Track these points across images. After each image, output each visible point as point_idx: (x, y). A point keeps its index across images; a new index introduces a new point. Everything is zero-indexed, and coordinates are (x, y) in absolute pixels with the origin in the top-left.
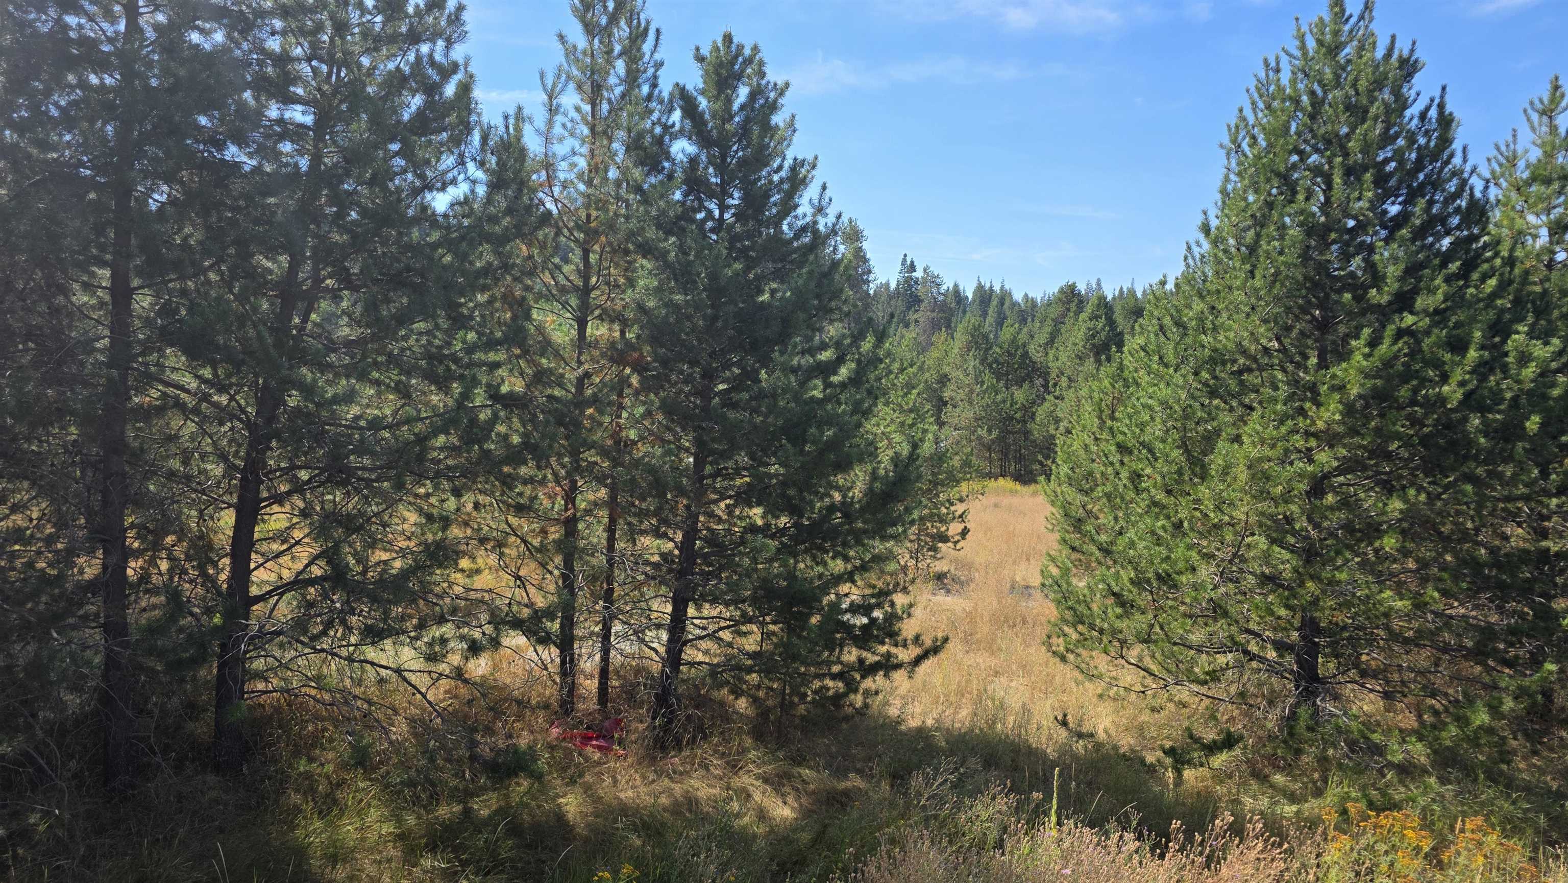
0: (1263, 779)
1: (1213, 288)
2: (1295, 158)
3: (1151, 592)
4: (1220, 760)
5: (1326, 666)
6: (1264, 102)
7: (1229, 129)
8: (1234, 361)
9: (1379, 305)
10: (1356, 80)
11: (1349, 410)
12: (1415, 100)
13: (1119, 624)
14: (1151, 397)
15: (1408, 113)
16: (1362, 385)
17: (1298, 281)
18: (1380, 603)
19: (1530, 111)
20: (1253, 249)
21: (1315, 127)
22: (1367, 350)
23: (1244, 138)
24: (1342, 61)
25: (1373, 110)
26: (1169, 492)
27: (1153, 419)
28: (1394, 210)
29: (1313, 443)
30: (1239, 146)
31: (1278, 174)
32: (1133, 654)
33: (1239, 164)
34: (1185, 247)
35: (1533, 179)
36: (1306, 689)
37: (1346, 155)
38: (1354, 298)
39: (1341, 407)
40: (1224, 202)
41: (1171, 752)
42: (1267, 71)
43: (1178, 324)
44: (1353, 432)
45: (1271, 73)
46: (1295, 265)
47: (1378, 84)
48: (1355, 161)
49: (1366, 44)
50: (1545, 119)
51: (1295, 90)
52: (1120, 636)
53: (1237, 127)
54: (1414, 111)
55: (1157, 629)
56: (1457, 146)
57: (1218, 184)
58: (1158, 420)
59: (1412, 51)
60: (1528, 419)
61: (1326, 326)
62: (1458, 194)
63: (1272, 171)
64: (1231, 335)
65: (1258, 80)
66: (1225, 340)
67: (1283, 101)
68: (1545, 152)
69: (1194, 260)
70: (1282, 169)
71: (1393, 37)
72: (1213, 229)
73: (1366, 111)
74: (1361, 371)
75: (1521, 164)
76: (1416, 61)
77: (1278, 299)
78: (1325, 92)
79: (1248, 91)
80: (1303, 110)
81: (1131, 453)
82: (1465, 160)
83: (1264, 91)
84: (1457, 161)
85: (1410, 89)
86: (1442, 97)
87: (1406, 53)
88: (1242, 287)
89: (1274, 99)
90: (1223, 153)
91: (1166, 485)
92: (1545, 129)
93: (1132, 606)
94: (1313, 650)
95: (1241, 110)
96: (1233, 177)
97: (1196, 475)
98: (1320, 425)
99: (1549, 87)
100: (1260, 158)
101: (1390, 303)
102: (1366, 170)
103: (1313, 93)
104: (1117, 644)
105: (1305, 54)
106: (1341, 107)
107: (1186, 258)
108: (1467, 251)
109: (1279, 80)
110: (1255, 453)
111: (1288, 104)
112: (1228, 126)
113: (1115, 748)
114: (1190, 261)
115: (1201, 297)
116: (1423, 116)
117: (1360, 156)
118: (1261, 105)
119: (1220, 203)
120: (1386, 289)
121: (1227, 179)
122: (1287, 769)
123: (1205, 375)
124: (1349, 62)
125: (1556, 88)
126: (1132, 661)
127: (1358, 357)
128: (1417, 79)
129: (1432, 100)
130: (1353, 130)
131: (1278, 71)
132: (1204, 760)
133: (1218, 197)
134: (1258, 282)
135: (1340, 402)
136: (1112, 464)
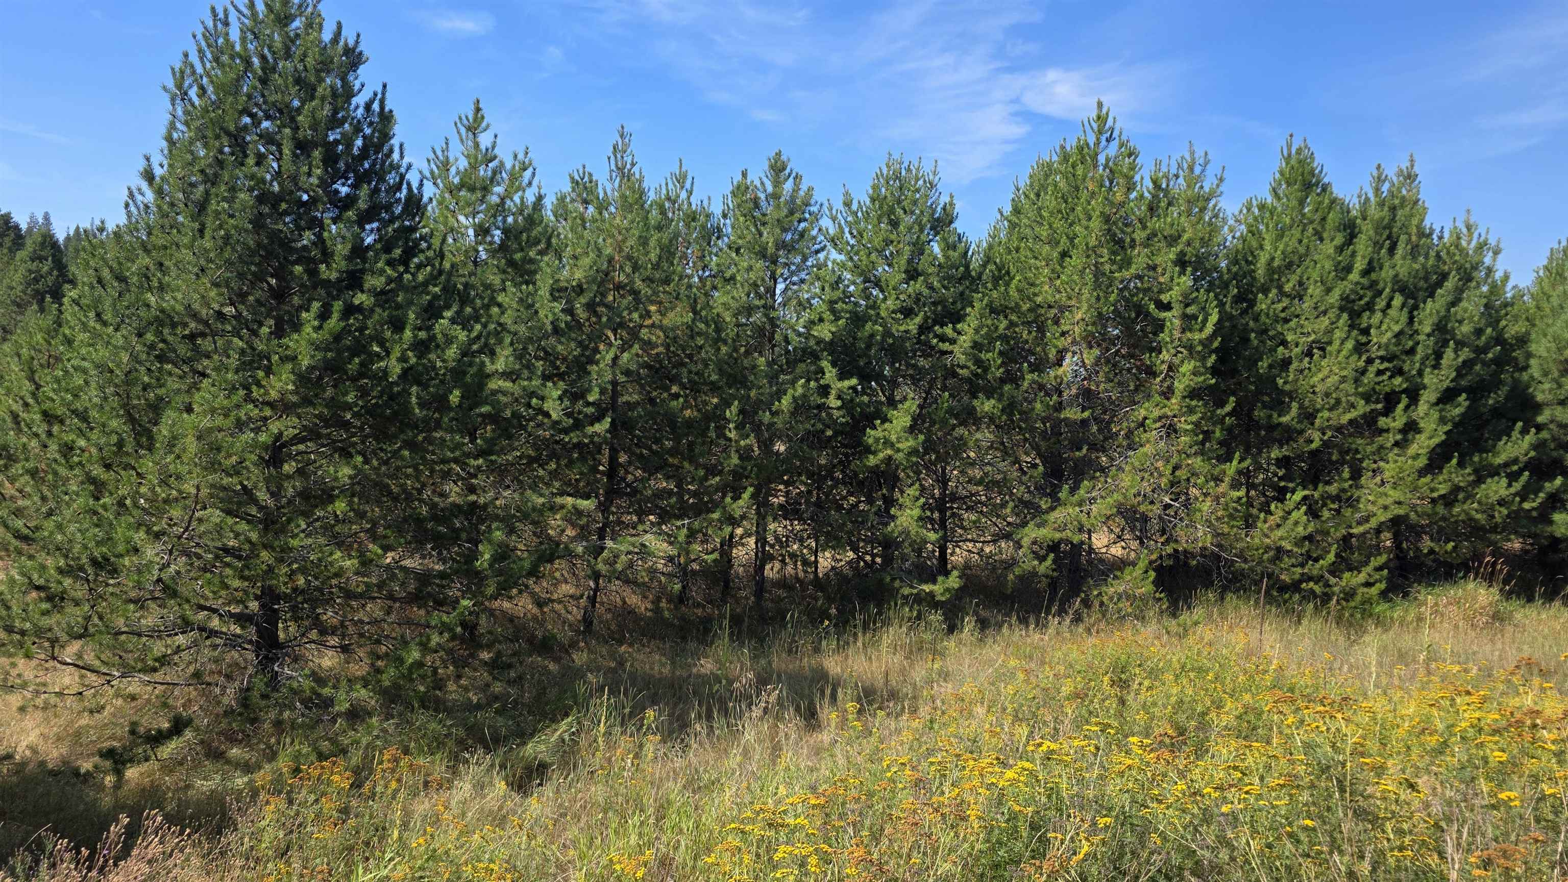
0: (217, 755)
1: (161, 242)
2: (247, 120)
3: (88, 581)
4: (168, 750)
5: (286, 630)
6: (212, 53)
7: (174, 73)
8: (185, 325)
9: (329, 281)
10: (305, 55)
11: (302, 379)
12: (360, 91)
13: (46, 622)
14: (84, 359)
15: (354, 101)
16: (313, 357)
17: (249, 248)
18: (332, 564)
19: (459, 125)
20: (202, 206)
21: (266, 93)
22: (316, 323)
23: (191, 86)
24: (292, 34)
25: (320, 90)
26: (108, 467)
27: (87, 383)
28: (344, 190)
29: (268, 412)
30: (186, 94)
31: (228, 133)
32: (70, 652)
33: (187, 113)
34: (126, 192)
35: (462, 186)
36: (266, 657)
37: (296, 129)
38: (305, 271)
39: (292, 377)
40: (170, 151)
41: (109, 754)
42: (214, 20)
43: (121, 279)
44: (307, 401)
45: (220, 26)
46: (246, 231)
47: (325, 66)
48: (305, 137)
49: (314, 23)
50: (470, 135)
51: (245, 49)
52: (49, 635)
53: (182, 72)
54: (360, 100)
55: (96, 620)
56: (395, 142)
57: (163, 131)
58: (93, 385)
59: (357, 42)
60: (451, 393)
61: (282, 296)
62: (398, 187)
63: (222, 128)
64: (179, 296)
65: (205, 28)
66: (172, 302)
67: (232, 57)
68: (470, 164)
69: (138, 208)
70: (232, 128)
71: (339, 26)
72: (158, 179)
73: (315, 90)
74: (312, 343)
75: (453, 170)
76: (361, 53)
77: (229, 263)
78: (275, 60)
79: (194, 37)
80: (254, 73)
81: (62, 422)
82: (402, 156)
83: (212, 41)
84: (396, 156)
85: (356, 78)
86: (383, 94)
87: (351, 43)
88: (191, 247)
89: (222, 53)
90: (166, 98)
91: (102, 458)
92: (470, 143)
93: (62, 599)
94: (272, 617)
95: (186, 55)
96: (179, 125)
97: (142, 447)
98: (274, 395)
99: (473, 107)
100: (208, 111)
101: (339, 280)
102: (316, 146)
103: (263, 58)
104: (47, 644)
105: (254, 14)
106: (291, 79)
107: (127, 205)
108: (407, 240)
109: (227, 34)
110: (206, 422)
111: (238, 61)
112: (173, 69)
113: (42, 764)
114: (133, 208)
115: (147, 251)
116: (368, 107)
117: (309, 132)
118: (209, 56)
119: (166, 152)
120: (334, 265)
121: (172, 127)
122: (245, 741)
123: (150, 337)
124: (297, 36)
125: (478, 110)
126: (69, 660)
127: (308, 329)
128: (362, 70)
129: (375, 94)
130: (303, 103)
131: (226, 24)
132: (150, 752)
133: (164, 144)
134: (208, 243)
135: (293, 372)
136: (36, 435)
